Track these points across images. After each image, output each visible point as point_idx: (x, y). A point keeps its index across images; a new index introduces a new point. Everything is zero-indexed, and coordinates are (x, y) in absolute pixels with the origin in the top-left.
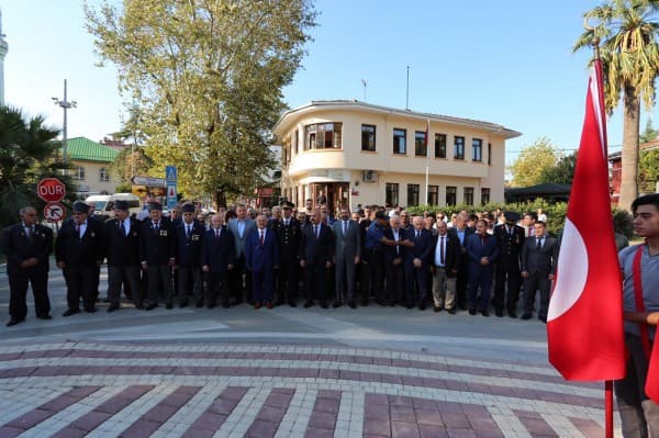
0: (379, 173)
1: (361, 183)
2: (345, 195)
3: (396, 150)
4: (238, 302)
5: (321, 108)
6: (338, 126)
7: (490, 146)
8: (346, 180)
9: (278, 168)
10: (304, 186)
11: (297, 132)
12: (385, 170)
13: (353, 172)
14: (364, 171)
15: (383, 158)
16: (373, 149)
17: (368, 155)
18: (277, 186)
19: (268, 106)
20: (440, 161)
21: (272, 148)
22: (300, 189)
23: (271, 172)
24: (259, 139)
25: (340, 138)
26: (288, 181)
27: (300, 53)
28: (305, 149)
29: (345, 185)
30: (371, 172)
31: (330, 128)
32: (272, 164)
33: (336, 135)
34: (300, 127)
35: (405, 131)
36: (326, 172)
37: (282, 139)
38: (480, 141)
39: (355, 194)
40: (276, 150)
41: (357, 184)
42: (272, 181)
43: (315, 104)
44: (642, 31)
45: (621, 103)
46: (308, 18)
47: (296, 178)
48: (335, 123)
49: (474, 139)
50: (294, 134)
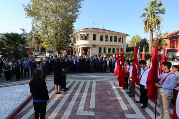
0: (97, 45)
1: (93, 48)
2: (89, 50)
3: (101, 40)
4: (74, 73)
5: (84, 30)
6: (88, 35)
7: (123, 38)
8: (90, 47)
10: (80, 48)
11: (78, 35)
12: (99, 44)
13: (91, 45)
14: (93, 45)
15: (98, 42)
16: (96, 40)
17: (95, 41)
19: (71, 28)
20: (111, 42)
21: (71, 38)
22: (79, 49)
23: (71, 44)
24: (68, 36)
25: (88, 37)
26: (75, 46)
27: (77, 14)
28: (80, 40)
29: (89, 48)
30: (95, 45)
32: (71, 42)
33: (87, 37)
34: (79, 34)
35: (103, 35)
36: (85, 45)
37: (74, 36)
38: (120, 37)
39: (92, 50)
41: (92, 48)
42: (70, 46)
43: (82, 30)
44: (154, 15)
45: (150, 30)
46: (79, 6)
47: (78, 46)
48: (87, 34)
49: (119, 37)
50: (77, 36)
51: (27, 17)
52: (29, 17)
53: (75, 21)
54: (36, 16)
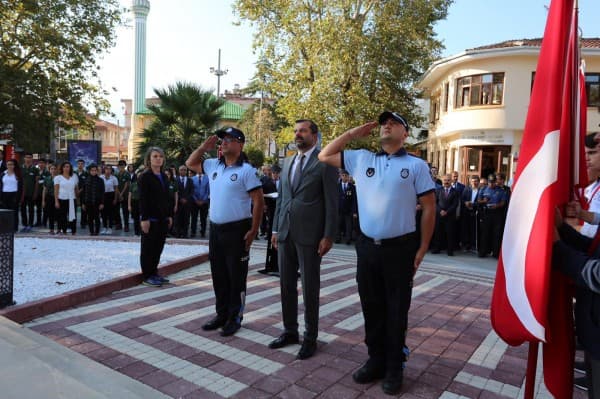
2: (505, 161)
5: (478, 56)
6: (498, 77)
8: (506, 142)
9: (425, 126)
11: (447, 85)
13: (517, 132)
18: (424, 147)
19: (414, 53)
21: (418, 102)
22: (449, 153)
23: (416, 131)
24: (402, 92)
25: (501, 89)
26: (435, 142)
28: (456, 106)
29: (506, 150)
31: (488, 79)
32: (416, 122)
33: (496, 87)
34: (451, 79)
36: (481, 133)
37: (430, 91)
40: (423, 106)
42: (415, 142)
43: (470, 53)
47: (446, 140)
48: (494, 74)
50: (443, 87)
51: (238, 24)
52: (248, 21)
53: (443, 16)
54: (273, 15)
